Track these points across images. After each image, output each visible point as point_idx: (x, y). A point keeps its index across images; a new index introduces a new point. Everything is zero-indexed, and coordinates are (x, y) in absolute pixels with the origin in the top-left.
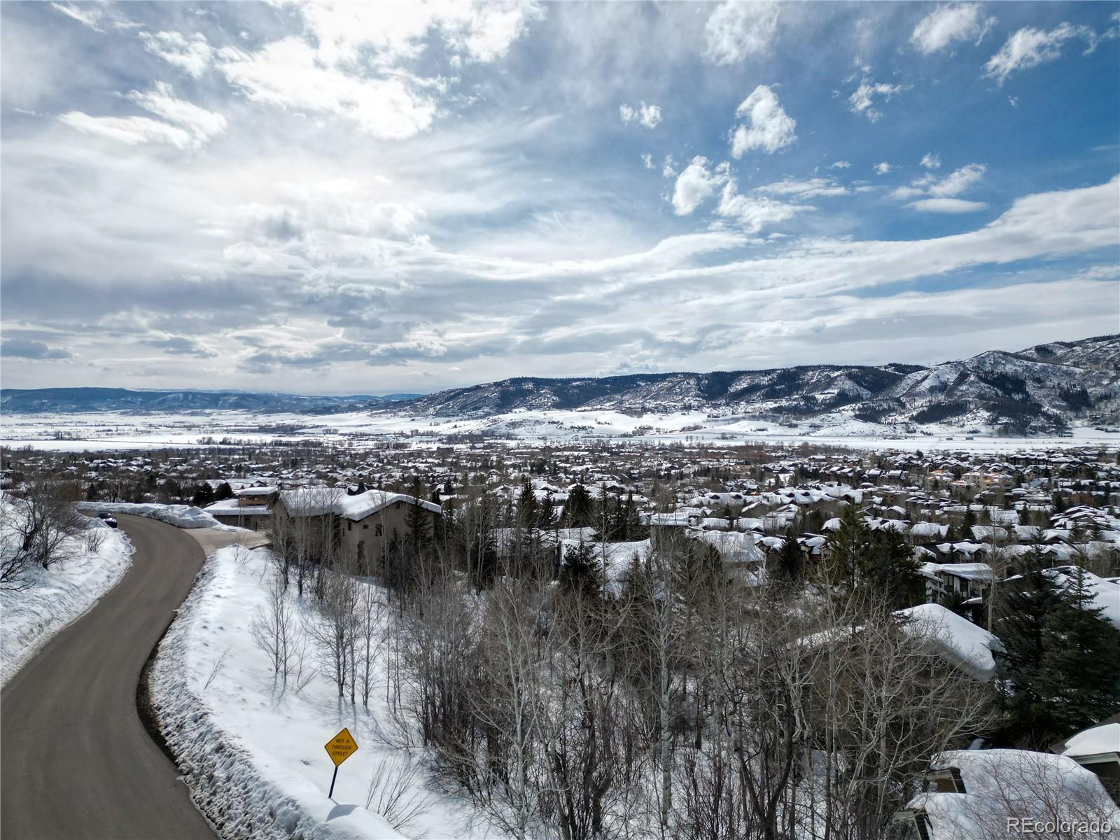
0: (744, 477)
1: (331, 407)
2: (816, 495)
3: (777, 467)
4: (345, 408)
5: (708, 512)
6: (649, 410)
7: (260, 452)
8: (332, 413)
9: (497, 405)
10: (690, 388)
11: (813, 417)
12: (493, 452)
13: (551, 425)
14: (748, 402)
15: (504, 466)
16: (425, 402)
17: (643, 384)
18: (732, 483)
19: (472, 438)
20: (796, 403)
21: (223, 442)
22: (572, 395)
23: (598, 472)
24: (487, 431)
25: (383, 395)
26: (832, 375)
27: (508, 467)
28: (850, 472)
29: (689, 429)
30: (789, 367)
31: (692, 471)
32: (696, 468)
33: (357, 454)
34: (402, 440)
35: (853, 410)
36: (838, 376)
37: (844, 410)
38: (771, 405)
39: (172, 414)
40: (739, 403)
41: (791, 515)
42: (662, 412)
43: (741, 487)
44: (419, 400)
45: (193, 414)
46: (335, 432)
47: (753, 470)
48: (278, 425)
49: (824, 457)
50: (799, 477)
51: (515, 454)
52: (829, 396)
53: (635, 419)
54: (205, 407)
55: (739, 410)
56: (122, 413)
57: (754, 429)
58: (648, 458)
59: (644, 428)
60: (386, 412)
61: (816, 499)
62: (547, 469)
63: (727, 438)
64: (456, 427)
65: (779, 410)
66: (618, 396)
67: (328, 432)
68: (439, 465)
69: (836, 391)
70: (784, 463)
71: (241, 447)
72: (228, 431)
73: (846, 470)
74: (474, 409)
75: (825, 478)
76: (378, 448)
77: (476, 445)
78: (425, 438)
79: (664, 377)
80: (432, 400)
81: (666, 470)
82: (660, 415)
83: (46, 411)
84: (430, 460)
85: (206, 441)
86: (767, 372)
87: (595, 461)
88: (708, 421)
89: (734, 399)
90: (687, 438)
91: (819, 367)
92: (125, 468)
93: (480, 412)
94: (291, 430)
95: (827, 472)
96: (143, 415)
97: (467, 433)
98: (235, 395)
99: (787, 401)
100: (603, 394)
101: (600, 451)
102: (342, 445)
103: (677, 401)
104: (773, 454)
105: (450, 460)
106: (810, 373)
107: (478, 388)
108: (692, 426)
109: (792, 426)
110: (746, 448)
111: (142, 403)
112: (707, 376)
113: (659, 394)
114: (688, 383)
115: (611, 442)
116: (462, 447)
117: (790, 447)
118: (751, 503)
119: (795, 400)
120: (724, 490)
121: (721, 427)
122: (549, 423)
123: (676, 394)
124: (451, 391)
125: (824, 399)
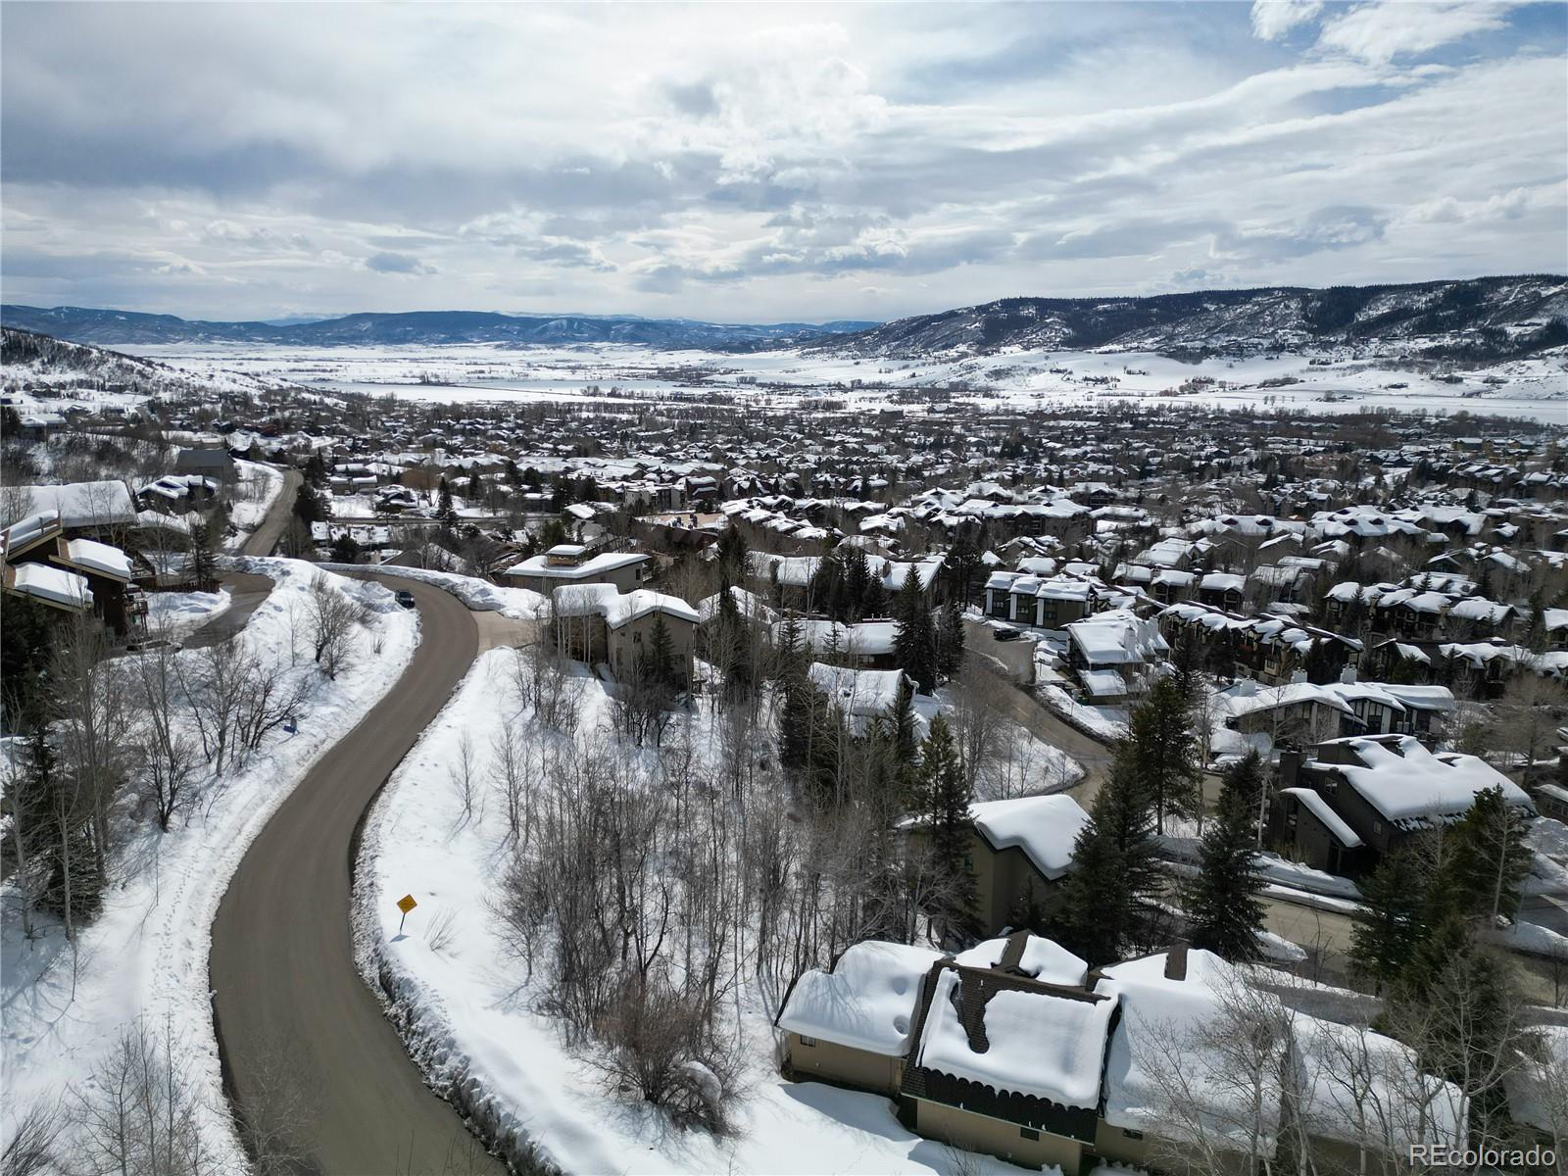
1: (751, 343)
3: (1392, 455)
4: (769, 344)
6: (1214, 351)
7: (656, 410)
8: (752, 351)
9: (979, 342)
10: (1290, 314)
11: (1493, 365)
12: (959, 417)
13: (1055, 375)
14: (1383, 340)
15: (965, 443)
16: (876, 336)
17: (1212, 308)
18: (1290, 489)
19: (934, 394)
20: (1469, 340)
21: (612, 394)
22: (1096, 325)
24: (958, 384)
25: (822, 324)
26: (1544, 293)
27: (970, 446)
29: (1274, 383)
30: (1468, 278)
33: (775, 417)
34: (838, 397)
36: (1555, 294)
37: (1551, 354)
38: (1424, 343)
39: (554, 349)
40: (1367, 340)
42: (1234, 355)
44: (867, 334)
45: (579, 349)
46: (752, 381)
48: (682, 368)
49: (1480, 441)
51: (987, 423)
52: (1530, 329)
53: (1189, 366)
54: (593, 339)
55: (1367, 353)
56: (497, 347)
57: (1383, 385)
58: (1189, 434)
59: (1200, 382)
60: (822, 351)
62: (1026, 450)
63: (1334, 400)
64: (914, 375)
65: (1435, 353)
66: (1167, 328)
67: (743, 381)
69: (1545, 321)
70: (1409, 449)
71: (631, 401)
73: (1495, 471)
74: (944, 348)
76: (803, 408)
77: (937, 407)
78: (869, 394)
79: (1249, 295)
80: (886, 332)
81: (1206, 457)
82: (1230, 360)
83: (410, 341)
84: (866, 431)
85: (591, 391)
86: (1427, 287)
87: (1101, 439)
88: (1309, 370)
89: (1362, 334)
90: (1266, 399)
91: (1523, 278)
92: (493, 432)
93: (953, 353)
94: (697, 376)
95: (1460, 473)
96: (521, 349)
97: (929, 386)
98: (631, 323)
99: (1453, 337)
100: (1143, 326)
102: (757, 401)
103: (1265, 336)
104: (1399, 431)
105: (893, 431)
106: (1506, 289)
107: (952, 314)
108: (1280, 378)
109: (1451, 380)
110: (1358, 419)
111: (519, 332)
112: (1320, 294)
113: (1235, 325)
114: (1287, 307)
115: (1143, 404)
116: (917, 410)
119: (1469, 336)
121: (1330, 380)
122: (1051, 371)
123: (1264, 324)
124: (914, 320)
125: (1520, 335)
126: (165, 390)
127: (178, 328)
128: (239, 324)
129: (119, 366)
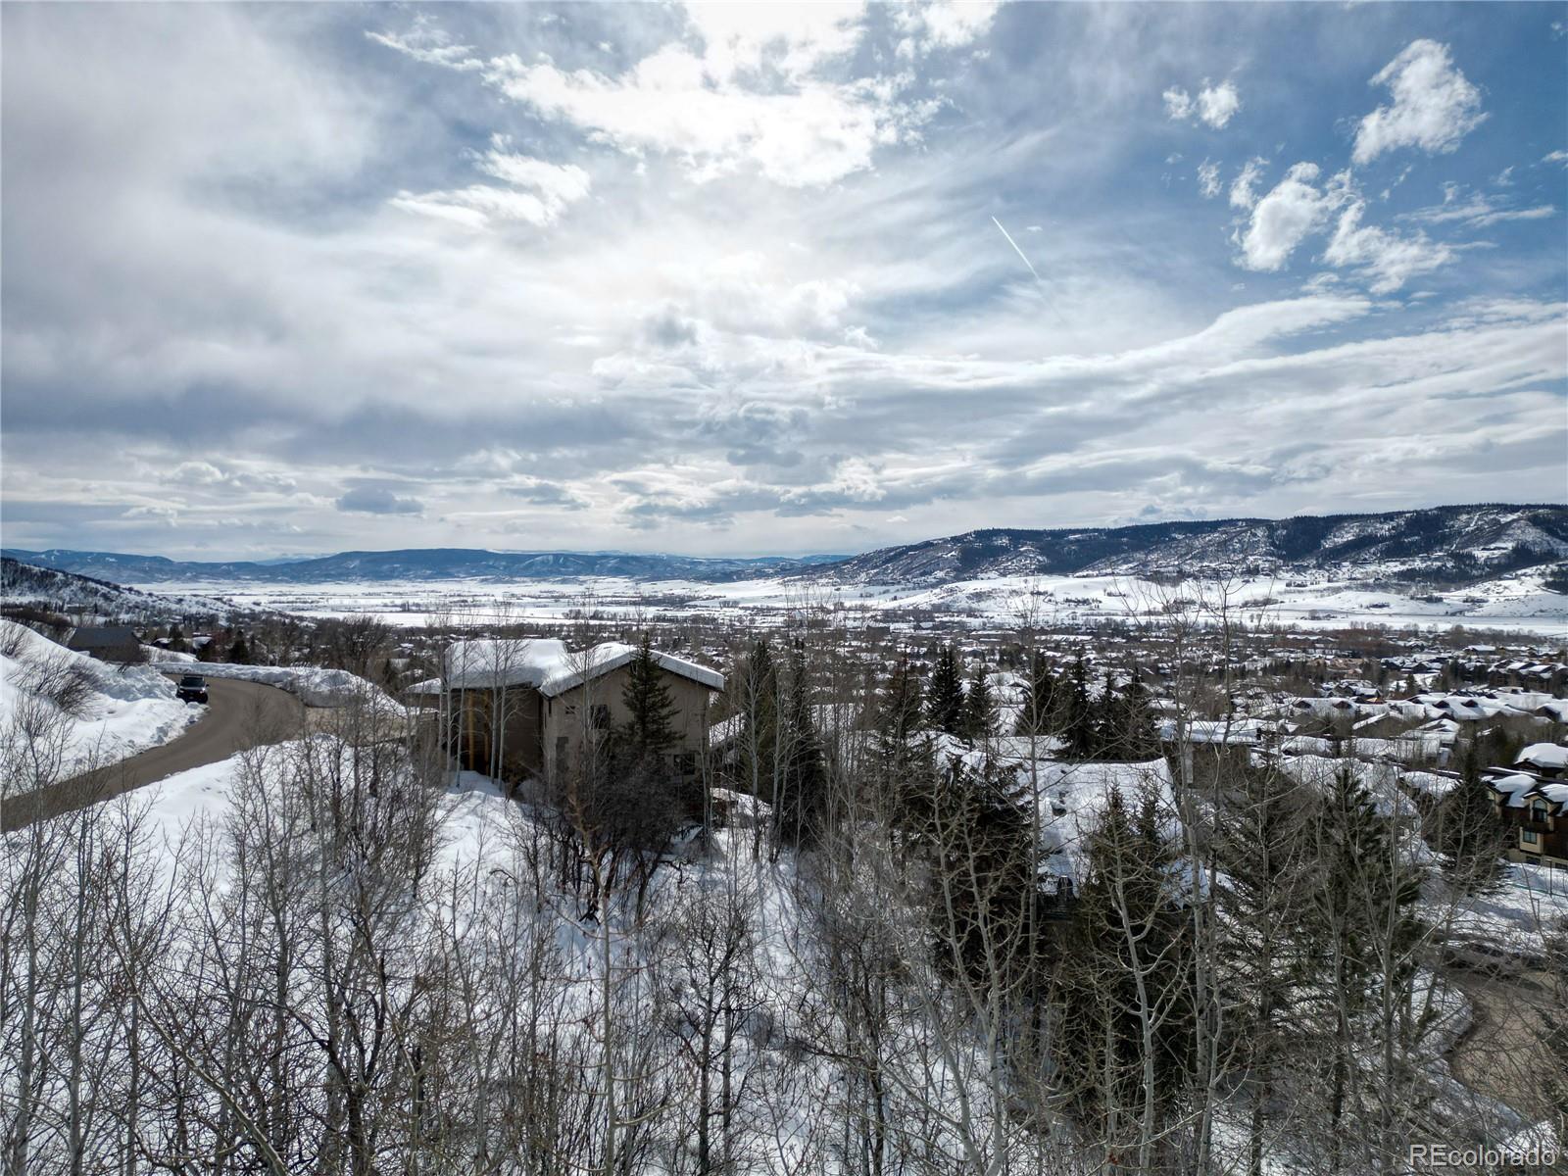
0: (1351, 676)
1: (733, 573)
2: (1490, 706)
3: (1408, 663)
4: (750, 574)
5: (1291, 727)
6: (1190, 575)
8: (734, 581)
9: (956, 569)
10: (1257, 542)
11: (1469, 586)
12: (946, 633)
13: (1035, 597)
14: (1354, 563)
15: (960, 653)
16: (855, 565)
17: (1181, 537)
18: (1332, 685)
19: (918, 615)
20: (1439, 564)
21: (594, 617)
22: (1069, 553)
23: (1103, 665)
24: (940, 605)
25: (801, 557)
26: (1503, 520)
27: (966, 654)
28: (1545, 671)
29: (1256, 604)
30: (1426, 508)
31: (1260, 665)
32: (1267, 661)
33: (759, 633)
34: (820, 616)
35: (1542, 575)
36: (1514, 521)
37: (1524, 575)
38: (1395, 567)
39: (539, 581)
40: (1339, 564)
41: (1450, 737)
42: (1210, 578)
43: (1348, 692)
44: (847, 562)
45: (564, 582)
46: (735, 605)
47: (1366, 667)
48: (664, 595)
49: (1493, 648)
50: (1449, 678)
51: (978, 638)
52: (1497, 553)
53: (1167, 588)
54: (579, 573)
55: (1340, 576)
57: (1366, 604)
58: (1187, 646)
59: (1182, 602)
60: (802, 579)
61: (1490, 712)
62: (1025, 658)
63: (1319, 618)
64: (895, 598)
65: (1409, 575)
66: (1140, 555)
67: (726, 604)
68: (867, 650)
69: (1510, 545)
70: (1422, 658)
71: (614, 623)
72: (602, 604)
73: (1539, 668)
74: (922, 575)
75: (1499, 680)
76: (788, 626)
77: (923, 625)
78: (851, 614)
79: (1214, 526)
80: (864, 561)
81: (1217, 664)
82: (1207, 583)
83: (397, 577)
84: (854, 643)
85: (573, 615)
86: (1388, 517)
87: (1100, 649)
88: (1286, 592)
89: (1331, 559)
90: (1252, 616)
91: (1479, 507)
93: (931, 579)
94: (680, 602)
95: (1502, 670)
96: (506, 582)
97: (911, 608)
98: (615, 557)
99: (1423, 560)
100: (1116, 552)
101: (1108, 632)
102: (741, 622)
103: (1237, 562)
104: (1401, 643)
105: (883, 644)
106: (1464, 517)
107: (928, 545)
108: (1260, 598)
109: (1430, 600)
110: (1354, 633)
111: (505, 568)
112: (1285, 524)
113: (1206, 551)
114: (1255, 535)
115: (1129, 622)
116: (905, 628)
117: (1430, 632)
118: (1368, 716)
119: (1438, 559)
120: (1316, 695)
121: (1309, 601)
122: (1032, 593)
123: (1234, 551)
124: (891, 550)
125: (1488, 558)
126: (127, 613)
127: (167, 568)
128: (229, 564)
129: (83, 589)
